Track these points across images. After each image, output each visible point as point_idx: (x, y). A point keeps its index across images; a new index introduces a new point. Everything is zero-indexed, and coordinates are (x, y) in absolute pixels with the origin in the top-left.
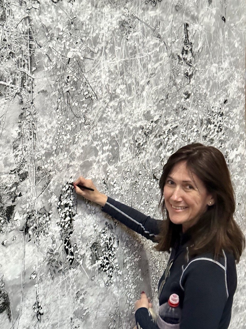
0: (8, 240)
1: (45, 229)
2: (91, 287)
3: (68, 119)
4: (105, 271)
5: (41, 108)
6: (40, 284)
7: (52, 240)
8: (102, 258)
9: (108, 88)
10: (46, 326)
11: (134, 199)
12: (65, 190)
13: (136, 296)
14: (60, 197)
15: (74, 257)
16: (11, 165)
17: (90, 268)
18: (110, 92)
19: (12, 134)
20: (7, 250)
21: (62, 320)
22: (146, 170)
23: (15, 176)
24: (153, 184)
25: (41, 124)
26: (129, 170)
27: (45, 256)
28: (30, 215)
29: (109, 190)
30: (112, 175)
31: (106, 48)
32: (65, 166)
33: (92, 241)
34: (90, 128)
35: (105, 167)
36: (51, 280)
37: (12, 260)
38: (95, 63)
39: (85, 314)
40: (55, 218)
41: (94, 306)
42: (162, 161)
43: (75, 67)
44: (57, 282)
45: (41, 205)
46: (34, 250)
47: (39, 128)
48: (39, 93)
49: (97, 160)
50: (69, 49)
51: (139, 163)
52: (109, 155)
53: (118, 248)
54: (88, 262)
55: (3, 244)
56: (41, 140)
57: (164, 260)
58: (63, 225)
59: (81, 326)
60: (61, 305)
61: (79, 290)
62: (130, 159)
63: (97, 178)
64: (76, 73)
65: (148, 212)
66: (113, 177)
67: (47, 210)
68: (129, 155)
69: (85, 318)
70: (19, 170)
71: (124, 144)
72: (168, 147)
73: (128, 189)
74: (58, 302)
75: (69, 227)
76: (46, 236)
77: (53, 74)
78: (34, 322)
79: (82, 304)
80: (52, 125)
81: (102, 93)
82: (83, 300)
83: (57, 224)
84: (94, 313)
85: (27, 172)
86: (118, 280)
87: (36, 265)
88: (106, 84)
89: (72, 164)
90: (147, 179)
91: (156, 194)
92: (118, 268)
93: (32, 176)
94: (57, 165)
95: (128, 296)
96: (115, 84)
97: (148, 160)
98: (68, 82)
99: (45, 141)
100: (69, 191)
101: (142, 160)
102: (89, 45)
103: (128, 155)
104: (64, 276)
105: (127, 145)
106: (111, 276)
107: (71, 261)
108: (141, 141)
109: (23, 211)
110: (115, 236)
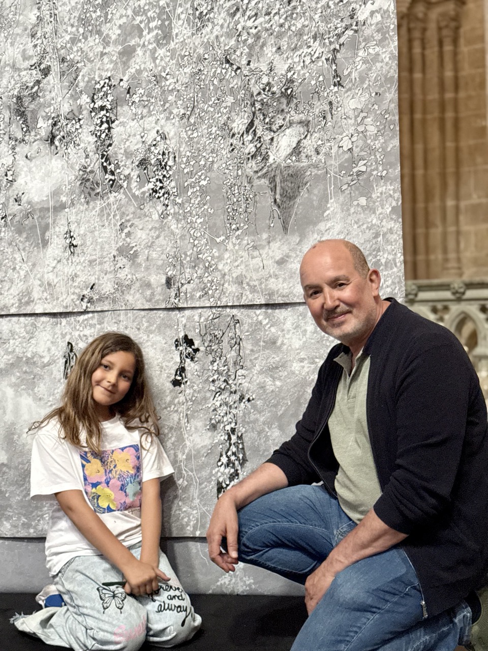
0: (32, 152)
1: (75, 139)
2: (139, 217)
4: (159, 198)
6: (71, 208)
7: (84, 154)
8: (154, 180)
10: (82, 261)
11: (197, 96)
12: (100, 87)
13: (203, 233)
14: (93, 97)
15: (116, 178)
17: (137, 193)
19: (30, 19)
20: (32, 164)
21: (102, 257)
22: (215, 52)
23: (36, 72)
24: (226, 73)
26: (187, 53)
27: (77, 173)
28: (55, 122)
29: (159, 84)
30: (163, 62)
33: (140, 157)
35: (154, 51)
36: (85, 204)
37: (37, 178)
39: (132, 252)
40: (87, 124)
41: (144, 243)
42: (239, 36)
44: (94, 208)
45: (69, 108)
46: (63, 165)
47: (60, 6)
49: (141, 43)
51: (203, 42)
53: (175, 166)
54: (134, 185)
55: (27, 157)
57: (246, 185)
58: (99, 134)
59: (127, 266)
60: (100, 238)
61: (123, 221)
62: (188, 37)
63: (142, 69)
65: (220, 115)
66: (165, 65)
67: (77, 114)
68: (188, 32)
69: (132, 257)
70: (40, 64)
71: (179, 15)
72: (248, 13)
73: (187, 81)
74: (97, 233)
75: (107, 138)
76: (77, 148)
78: (67, 254)
79: (128, 240)
82: (129, 234)
83: (90, 133)
84: (144, 252)
85: (50, 66)
86: (177, 210)
87: (65, 185)
89: (106, 51)
90: (216, 65)
91: (231, 86)
92: (176, 194)
93: (56, 70)
94: (87, 54)
95: (192, 233)
97: (217, 37)
100: (104, 89)
101: (207, 37)
103: (185, 32)
104: (102, 202)
105: (183, 16)
106: (167, 206)
107: (111, 182)
108: (204, 7)
109: (47, 116)
110: (171, 150)
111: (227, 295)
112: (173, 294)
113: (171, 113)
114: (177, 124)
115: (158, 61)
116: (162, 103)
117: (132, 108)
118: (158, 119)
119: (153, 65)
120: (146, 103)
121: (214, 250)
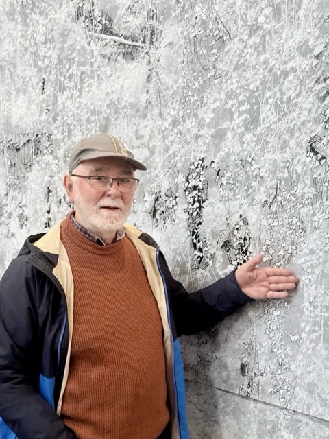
0: (139, 222)
1: (172, 215)
8: (235, 263)
11: (280, 184)
12: (194, 168)
13: (278, 327)
14: (188, 177)
15: (204, 255)
18: (249, 23)
22: (300, 139)
23: (145, 151)
24: (309, 161)
27: (172, 247)
28: (157, 197)
30: (250, 147)
33: (224, 238)
35: (242, 136)
39: (213, 330)
40: (182, 202)
42: (327, 122)
45: (168, 185)
51: (289, 127)
54: (218, 264)
58: (191, 212)
59: (209, 343)
62: (274, 123)
63: (231, 152)
66: (251, 150)
67: (174, 192)
68: (274, 117)
69: (213, 335)
70: (149, 143)
71: (267, 99)
75: (198, 216)
83: (184, 211)
84: (223, 333)
85: (156, 146)
90: (301, 153)
91: (313, 176)
94: (184, 136)
95: (268, 323)
96: (256, 10)
100: (198, 170)
101: (293, 123)
103: (272, 117)
104: (191, 276)
105: (271, 101)
107: (199, 259)
109: (151, 191)
110: (251, 236)
111: (298, 400)
112: (246, 383)
113: (253, 199)
114: (259, 210)
115: (245, 146)
116: (246, 188)
117: (221, 189)
118: (242, 204)
119: (240, 149)
120: (233, 186)
121: (288, 348)
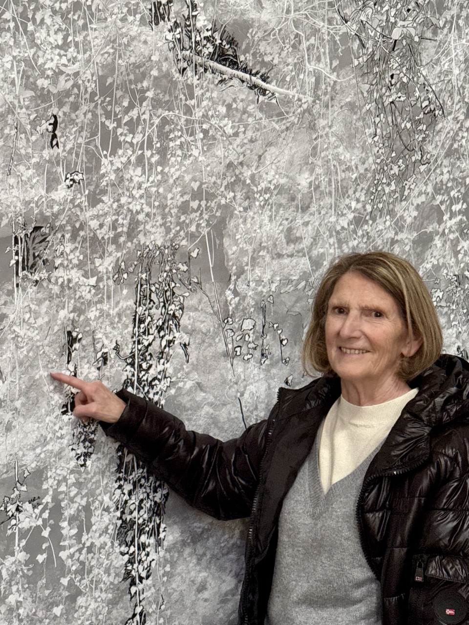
3: (394, 155)
5: (347, 135)
9: (463, 93)
16: (297, 241)
25: (348, 164)
31: (459, 17)
32: (387, 242)
34: (430, 170)
38: (439, 46)
43: (403, 56)
48: (341, 107)
50: (396, 22)
52: (461, 220)
56: (347, 195)
64: (405, 68)
77: (366, 71)
80: (366, 166)
81: (453, 104)
88: (459, 86)
98: (392, 85)
99: (353, 196)
102: (429, 12)
